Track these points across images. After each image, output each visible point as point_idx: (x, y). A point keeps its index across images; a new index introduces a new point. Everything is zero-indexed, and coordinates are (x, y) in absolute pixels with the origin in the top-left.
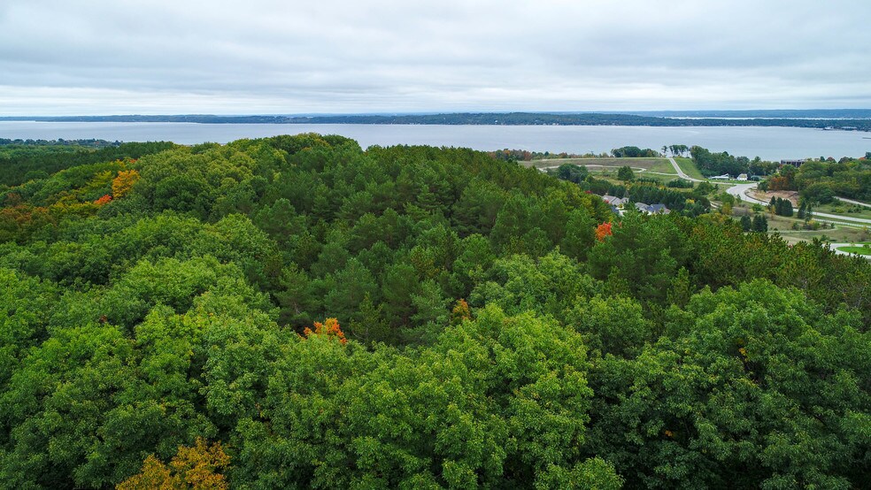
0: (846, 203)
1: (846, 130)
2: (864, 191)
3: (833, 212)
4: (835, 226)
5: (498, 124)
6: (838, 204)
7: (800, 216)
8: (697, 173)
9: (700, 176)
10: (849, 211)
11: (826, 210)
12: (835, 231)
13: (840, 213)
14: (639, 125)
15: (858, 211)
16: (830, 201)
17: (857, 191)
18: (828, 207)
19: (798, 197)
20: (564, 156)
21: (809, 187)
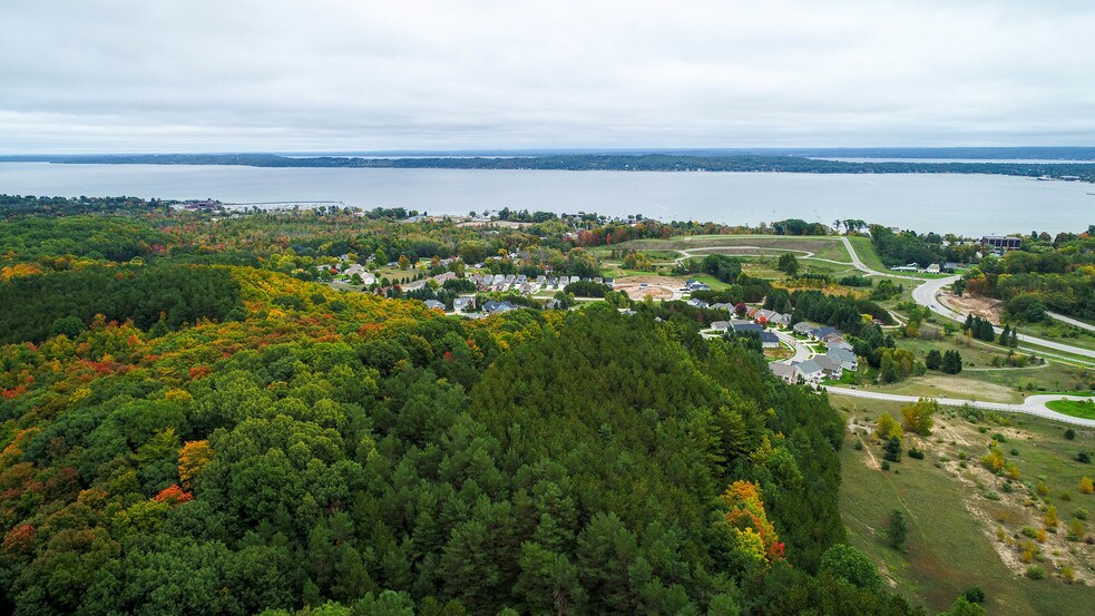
0: (1060, 322)
1: (1067, 180)
2: (1082, 305)
3: (1044, 336)
4: (1046, 361)
5: (630, 169)
6: (1050, 323)
7: (1003, 341)
8: (876, 260)
9: (881, 265)
10: (1064, 336)
11: (1035, 332)
12: (1046, 370)
13: (1052, 338)
14: (806, 171)
15: (1073, 335)
16: (1041, 319)
17: (1073, 305)
18: (1037, 328)
19: (1001, 310)
20: (712, 229)
21: (1016, 298)
